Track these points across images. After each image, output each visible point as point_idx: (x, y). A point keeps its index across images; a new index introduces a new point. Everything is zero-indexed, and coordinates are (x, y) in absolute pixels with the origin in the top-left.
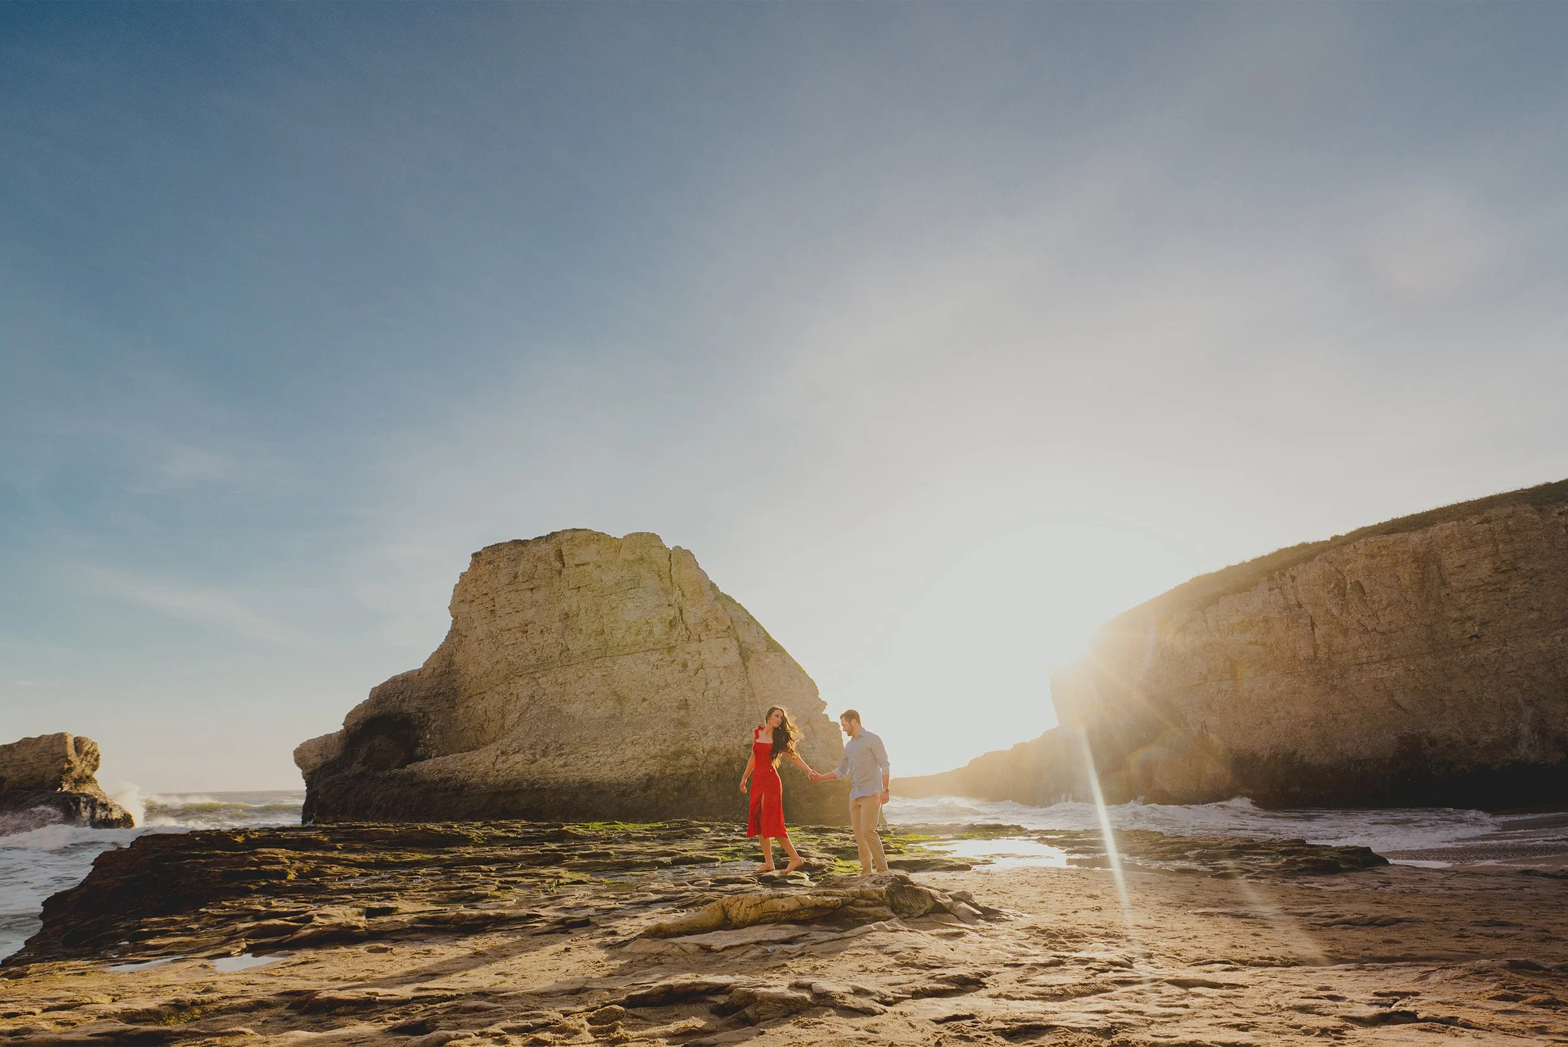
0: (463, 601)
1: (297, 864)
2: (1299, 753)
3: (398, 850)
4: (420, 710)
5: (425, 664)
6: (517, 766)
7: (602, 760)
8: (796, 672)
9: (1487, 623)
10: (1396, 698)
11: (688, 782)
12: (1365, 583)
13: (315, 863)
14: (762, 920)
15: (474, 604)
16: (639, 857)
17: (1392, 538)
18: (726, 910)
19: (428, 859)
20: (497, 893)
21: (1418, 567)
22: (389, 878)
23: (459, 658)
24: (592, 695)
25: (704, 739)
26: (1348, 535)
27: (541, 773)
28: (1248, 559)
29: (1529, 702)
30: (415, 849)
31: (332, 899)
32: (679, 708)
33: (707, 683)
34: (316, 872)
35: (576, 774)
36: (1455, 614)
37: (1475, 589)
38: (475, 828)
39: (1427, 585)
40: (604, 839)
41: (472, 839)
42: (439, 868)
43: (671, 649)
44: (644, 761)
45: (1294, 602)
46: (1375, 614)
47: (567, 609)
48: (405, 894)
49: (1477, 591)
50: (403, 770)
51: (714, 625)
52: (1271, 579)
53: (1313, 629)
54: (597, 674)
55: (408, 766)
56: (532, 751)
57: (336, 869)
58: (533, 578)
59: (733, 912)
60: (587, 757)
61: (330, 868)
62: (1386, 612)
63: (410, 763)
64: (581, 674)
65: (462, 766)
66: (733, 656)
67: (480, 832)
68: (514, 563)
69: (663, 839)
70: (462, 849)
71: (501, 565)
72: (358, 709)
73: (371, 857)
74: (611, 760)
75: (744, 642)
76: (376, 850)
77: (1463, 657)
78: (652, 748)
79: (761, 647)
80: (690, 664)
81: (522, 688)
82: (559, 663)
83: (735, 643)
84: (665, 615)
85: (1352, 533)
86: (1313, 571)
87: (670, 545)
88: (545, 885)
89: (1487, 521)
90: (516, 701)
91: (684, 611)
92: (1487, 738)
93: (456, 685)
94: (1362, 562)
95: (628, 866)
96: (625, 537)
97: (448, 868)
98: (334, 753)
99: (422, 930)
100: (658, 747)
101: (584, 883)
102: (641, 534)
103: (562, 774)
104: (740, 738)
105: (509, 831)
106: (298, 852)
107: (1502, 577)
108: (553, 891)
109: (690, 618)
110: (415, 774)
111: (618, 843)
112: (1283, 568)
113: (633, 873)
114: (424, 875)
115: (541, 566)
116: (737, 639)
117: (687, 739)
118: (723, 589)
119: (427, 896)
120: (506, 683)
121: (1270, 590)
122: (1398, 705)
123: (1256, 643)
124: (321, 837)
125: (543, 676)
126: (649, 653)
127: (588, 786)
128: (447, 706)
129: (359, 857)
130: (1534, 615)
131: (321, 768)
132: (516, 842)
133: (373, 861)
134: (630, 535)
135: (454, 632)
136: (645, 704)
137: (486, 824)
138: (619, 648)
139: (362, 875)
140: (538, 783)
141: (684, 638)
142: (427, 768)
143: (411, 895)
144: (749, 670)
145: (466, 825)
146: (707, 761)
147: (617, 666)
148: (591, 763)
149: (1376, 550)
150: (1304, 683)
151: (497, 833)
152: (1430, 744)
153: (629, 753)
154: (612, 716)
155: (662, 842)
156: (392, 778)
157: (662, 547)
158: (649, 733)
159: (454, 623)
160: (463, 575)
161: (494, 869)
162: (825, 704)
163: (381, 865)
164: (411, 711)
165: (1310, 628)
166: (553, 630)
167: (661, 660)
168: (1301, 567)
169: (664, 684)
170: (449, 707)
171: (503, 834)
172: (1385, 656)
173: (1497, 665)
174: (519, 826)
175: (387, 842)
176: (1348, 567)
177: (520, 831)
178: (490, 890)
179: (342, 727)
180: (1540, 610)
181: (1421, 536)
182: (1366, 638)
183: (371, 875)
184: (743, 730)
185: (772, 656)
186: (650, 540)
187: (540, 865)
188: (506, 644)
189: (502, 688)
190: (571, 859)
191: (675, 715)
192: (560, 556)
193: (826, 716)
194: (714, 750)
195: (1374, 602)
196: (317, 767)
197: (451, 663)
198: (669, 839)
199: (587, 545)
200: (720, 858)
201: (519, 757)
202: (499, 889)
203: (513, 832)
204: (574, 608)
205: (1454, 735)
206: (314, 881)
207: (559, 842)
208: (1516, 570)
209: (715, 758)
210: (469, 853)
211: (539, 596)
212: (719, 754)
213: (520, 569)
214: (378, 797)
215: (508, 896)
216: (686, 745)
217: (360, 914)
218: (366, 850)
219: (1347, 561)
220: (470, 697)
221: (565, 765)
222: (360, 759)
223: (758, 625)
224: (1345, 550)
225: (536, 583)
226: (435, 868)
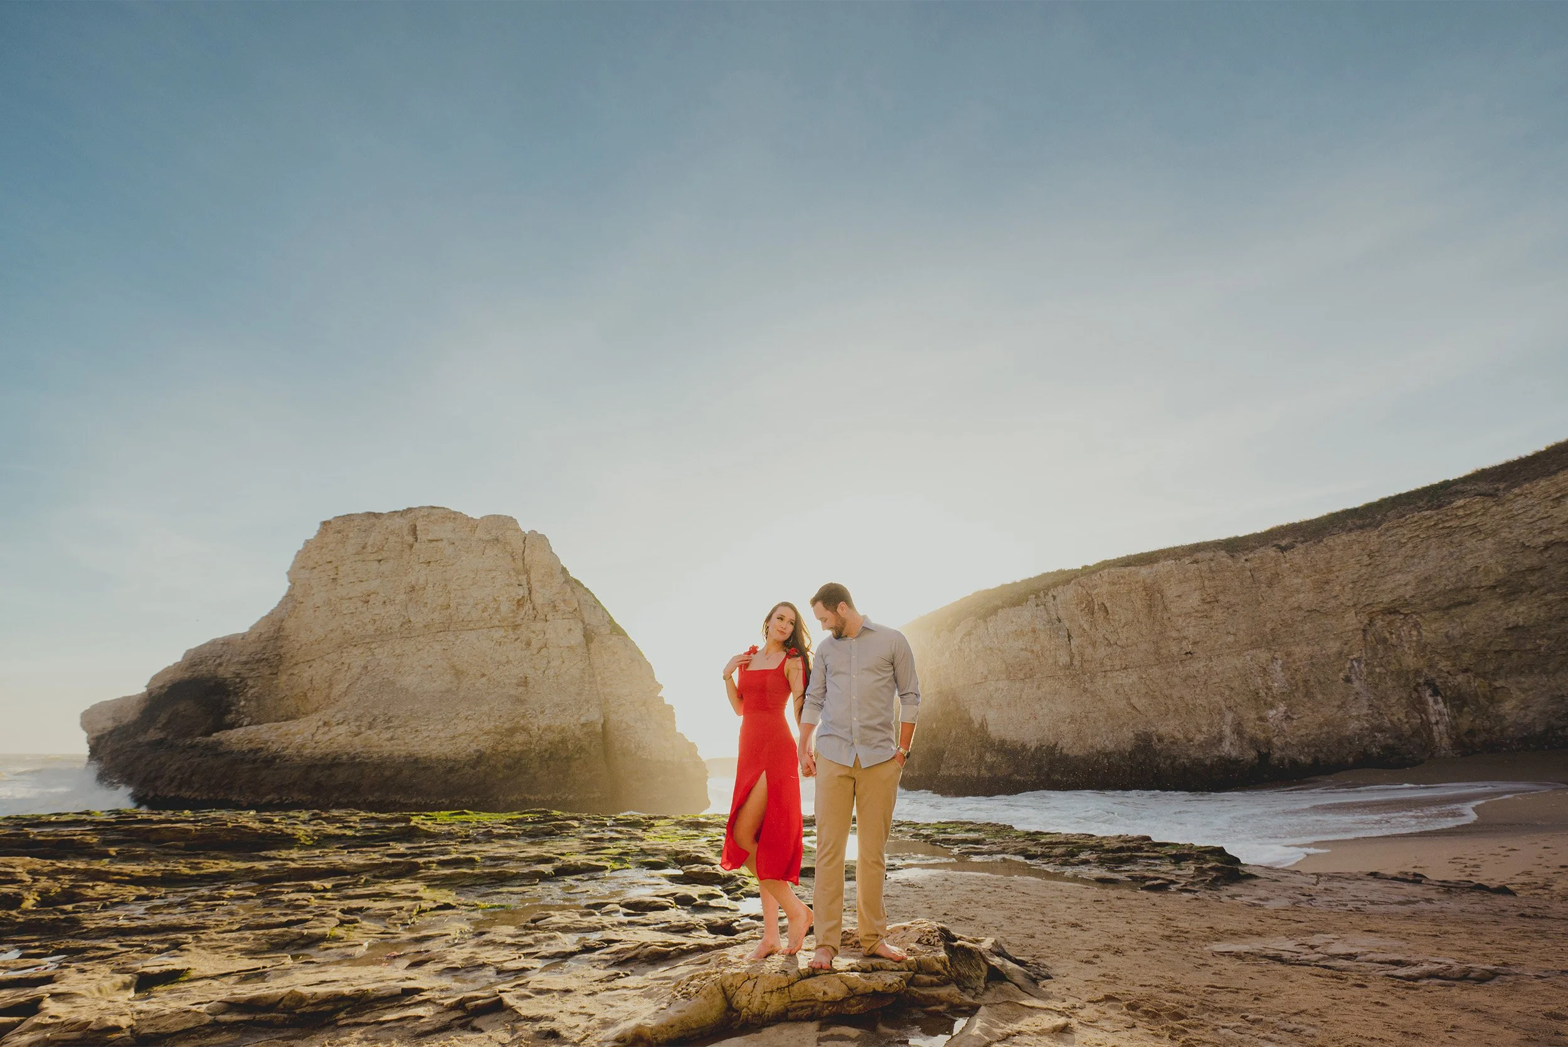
0: (303, 567)
1: (44, 883)
2: (1059, 746)
3: (197, 856)
4: (238, 675)
5: (252, 628)
6: (339, 738)
7: (432, 735)
8: (636, 657)
9: (1198, 643)
10: (1132, 701)
11: (520, 759)
12: (1108, 605)
13: (71, 880)
14: (790, 1015)
15: (316, 571)
16: (512, 864)
17: (1127, 570)
18: (730, 993)
19: (238, 870)
20: (340, 932)
21: (1147, 595)
22: (180, 904)
23: (290, 625)
24: (430, 669)
25: (540, 716)
26: (1094, 566)
27: (365, 746)
28: (1018, 580)
29: (1229, 708)
30: (221, 854)
31: (84, 950)
32: (518, 685)
33: (549, 662)
34: (70, 896)
35: (403, 748)
36: (1174, 634)
37: (1188, 615)
38: (301, 821)
39: (1154, 609)
40: (461, 837)
41: (299, 839)
42: (253, 884)
43: (516, 627)
44: (476, 737)
45: (1055, 617)
46: (1115, 632)
47: (413, 583)
48: (203, 937)
49: (1190, 617)
50: (207, 738)
51: (562, 606)
52: (1037, 597)
53: (1069, 640)
54: (438, 647)
55: (214, 734)
56: (358, 723)
57: (102, 888)
58: (382, 549)
59: (742, 999)
60: (417, 731)
61: (93, 888)
62: (1125, 629)
63: (217, 731)
64: (420, 647)
65: (277, 736)
66: (577, 637)
67: (309, 829)
68: (364, 534)
69: (530, 836)
70: (284, 854)
71: (351, 535)
72: (166, 671)
73: (157, 867)
74: (442, 734)
75: (589, 624)
76: (163, 858)
77: (1181, 669)
78: (486, 724)
79: (605, 630)
80: (534, 642)
81: (356, 658)
82: (399, 635)
83: (580, 625)
84: (513, 594)
85: (1099, 564)
86: (1068, 594)
87: (525, 528)
88: (404, 914)
89: (1196, 562)
90: (347, 671)
91: (533, 592)
92: (1200, 738)
93: (282, 651)
94: (1105, 588)
95: (503, 879)
96: (482, 518)
97: (266, 883)
98: (131, 716)
99: (231, 1027)
100: (493, 724)
101: (452, 907)
102: (499, 516)
103: (387, 748)
104: (576, 717)
105: (345, 827)
106: (49, 861)
107: (1206, 607)
108: (413, 923)
109: (539, 598)
110: (221, 743)
111: (477, 842)
112: (1047, 589)
113: (511, 889)
114: (232, 898)
115: (392, 539)
116: (583, 622)
117: (524, 716)
118: (573, 574)
119: (236, 940)
120: (339, 652)
121: (1037, 605)
122: (1134, 707)
123: (1026, 649)
124: (88, 838)
125: (379, 647)
126: (493, 629)
127: (415, 763)
128: (269, 672)
129: (137, 869)
130: (1231, 638)
131: (111, 733)
132: (354, 842)
133: (159, 874)
134: (488, 517)
135: (289, 597)
136: (484, 679)
137: (315, 817)
138: (463, 624)
139: (141, 898)
140: (359, 757)
141: (530, 617)
142: (236, 737)
143: (211, 940)
144: (592, 651)
145: (290, 818)
146: (541, 739)
147: (459, 641)
148: (420, 737)
149: (1116, 579)
150: (1063, 685)
151: (331, 829)
152: (1159, 740)
153: (461, 729)
154: (448, 691)
155: (529, 840)
156: (193, 747)
157: (518, 530)
158: (485, 708)
159: (291, 589)
160: (307, 541)
161: (328, 886)
162: (661, 686)
163: (170, 880)
164: (228, 676)
165: (1067, 639)
166: (396, 602)
167: (505, 637)
168: (1060, 588)
169: (505, 660)
170: (272, 674)
171: (338, 832)
172: (1124, 666)
173: (1206, 677)
174: (357, 820)
175: (182, 844)
176: (1096, 591)
177: (359, 826)
178: (328, 927)
179: (144, 690)
180: (1235, 635)
181: (1149, 570)
182: (1109, 650)
183: (152, 898)
184: (580, 709)
185: (615, 638)
186: (508, 522)
187: (389, 877)
188: (345, 612)
189: (334, 656)
190: (429, 868)
191: (513, 692)
192: (414, 530)
193: (662, 698)
194: (549, 728)
195: (1114, 620)
196: (105, 732)
197: (280, 629)
198: (535, 836)
199: (443, 522)
200: (608, 865)
201: (342, 729)
202: (342, 923)
203: (351, 827)
204: (422, 581)
205: (1176, 734)
206: (63, 912)
207: (409, 841)
208: (1217, 601)
209: (549, 736)
210: (293, 860)
211: (385, 567)
212: (554, 732)
213: (370, 541)
214: (174, 767)
215: (355, 936)
216: (522, 722)
217: (126, 987)
218: (151, 856)
219: (1095, 587)
220: (296, 664)
221: (392, 738)
222: (159, 725)
223: (604, 609)
224: (1093, 577)
225: (384, 555)
226: (246, 885)
